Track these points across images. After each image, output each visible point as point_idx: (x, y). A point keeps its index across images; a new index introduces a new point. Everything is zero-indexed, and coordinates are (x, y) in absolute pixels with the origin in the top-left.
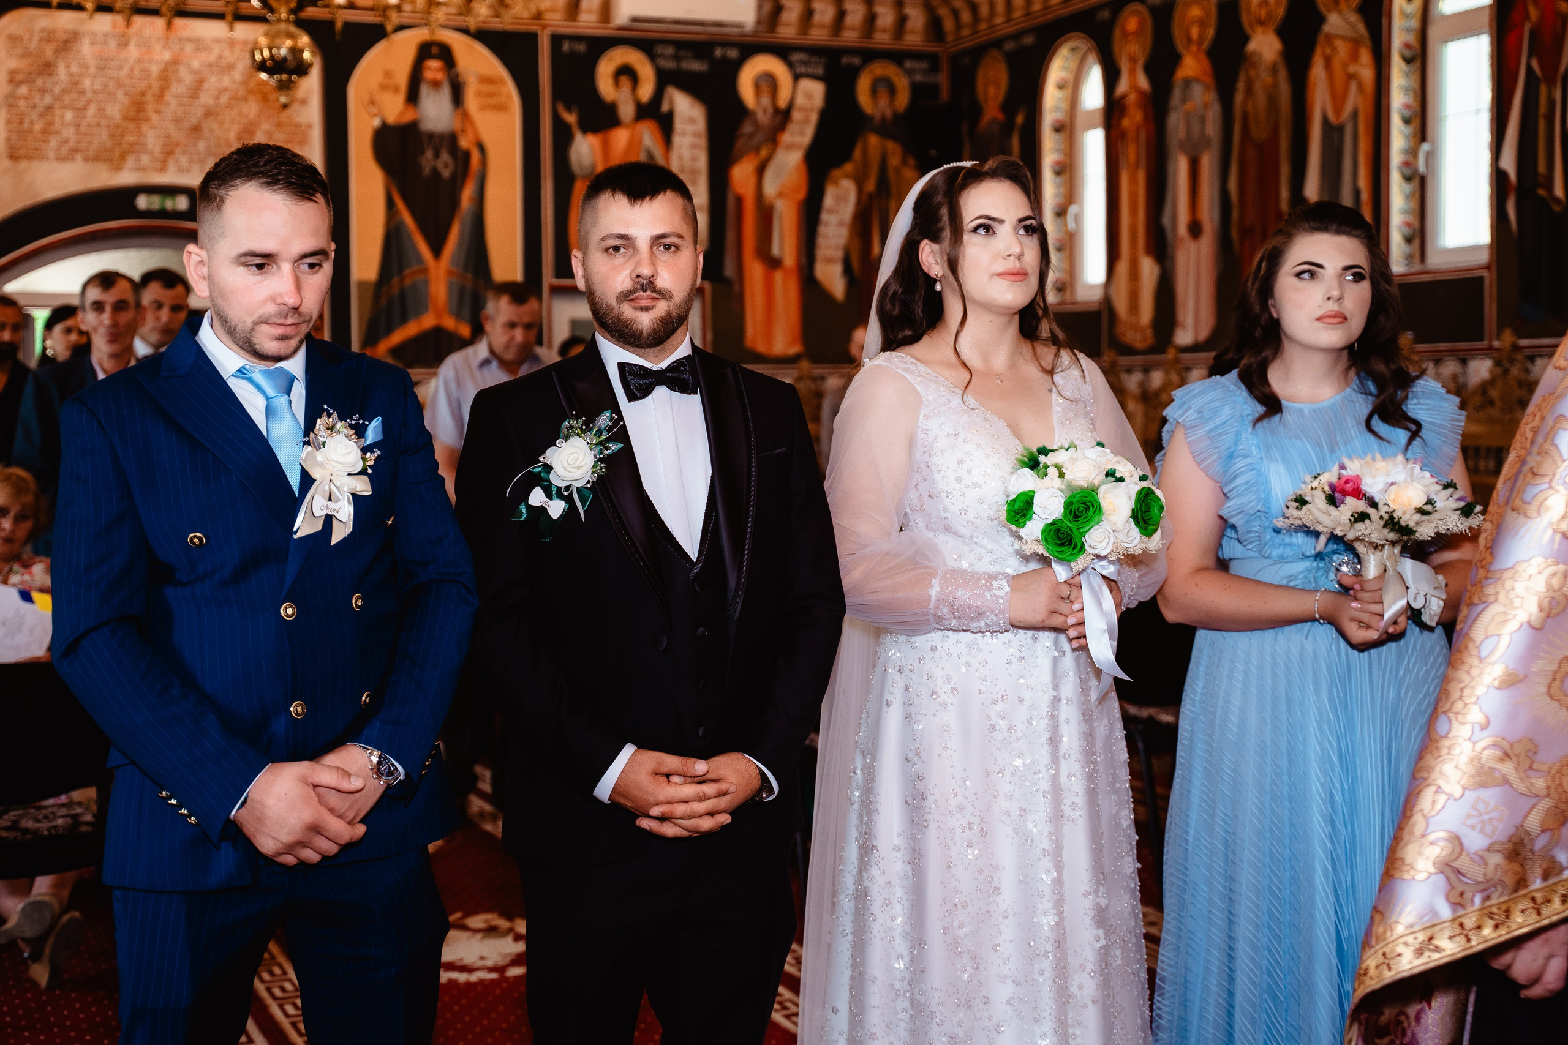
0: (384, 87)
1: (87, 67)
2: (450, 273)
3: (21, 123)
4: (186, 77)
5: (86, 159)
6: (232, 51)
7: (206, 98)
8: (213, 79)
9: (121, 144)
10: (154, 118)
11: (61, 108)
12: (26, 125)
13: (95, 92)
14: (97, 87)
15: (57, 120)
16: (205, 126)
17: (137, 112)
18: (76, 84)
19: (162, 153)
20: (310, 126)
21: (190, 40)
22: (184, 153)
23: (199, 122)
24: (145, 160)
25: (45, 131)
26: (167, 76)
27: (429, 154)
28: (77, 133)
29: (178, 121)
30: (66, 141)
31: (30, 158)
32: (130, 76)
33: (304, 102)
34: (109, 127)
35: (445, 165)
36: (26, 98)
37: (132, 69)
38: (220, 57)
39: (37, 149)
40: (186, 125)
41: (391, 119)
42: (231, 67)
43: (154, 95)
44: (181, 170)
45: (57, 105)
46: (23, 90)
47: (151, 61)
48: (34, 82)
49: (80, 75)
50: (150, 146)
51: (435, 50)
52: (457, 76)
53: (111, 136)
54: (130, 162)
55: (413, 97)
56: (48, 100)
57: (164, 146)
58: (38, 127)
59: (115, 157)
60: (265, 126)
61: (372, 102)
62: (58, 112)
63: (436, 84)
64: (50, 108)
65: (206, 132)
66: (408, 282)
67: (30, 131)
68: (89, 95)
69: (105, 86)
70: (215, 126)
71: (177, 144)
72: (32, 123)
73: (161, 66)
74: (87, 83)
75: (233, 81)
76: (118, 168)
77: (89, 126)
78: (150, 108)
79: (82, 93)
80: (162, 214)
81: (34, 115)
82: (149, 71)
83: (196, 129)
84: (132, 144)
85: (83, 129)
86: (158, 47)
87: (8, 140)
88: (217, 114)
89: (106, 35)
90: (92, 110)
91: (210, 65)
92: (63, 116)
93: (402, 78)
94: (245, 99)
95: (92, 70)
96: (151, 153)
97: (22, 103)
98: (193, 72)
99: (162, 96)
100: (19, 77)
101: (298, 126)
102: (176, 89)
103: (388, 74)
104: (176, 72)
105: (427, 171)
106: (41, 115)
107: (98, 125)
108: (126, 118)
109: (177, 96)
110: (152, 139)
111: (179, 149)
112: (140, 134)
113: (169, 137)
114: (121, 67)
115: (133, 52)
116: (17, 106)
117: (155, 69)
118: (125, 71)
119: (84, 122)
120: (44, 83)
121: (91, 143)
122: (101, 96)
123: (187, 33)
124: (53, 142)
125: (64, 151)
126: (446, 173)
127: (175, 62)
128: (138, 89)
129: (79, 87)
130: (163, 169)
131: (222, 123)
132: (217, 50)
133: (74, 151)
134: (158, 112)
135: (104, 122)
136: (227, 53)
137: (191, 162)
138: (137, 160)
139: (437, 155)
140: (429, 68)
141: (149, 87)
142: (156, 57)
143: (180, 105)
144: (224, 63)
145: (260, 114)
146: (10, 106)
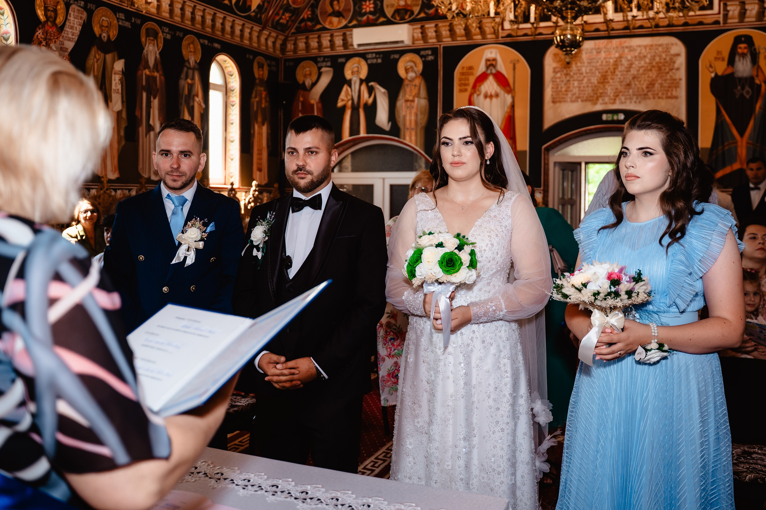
0: (716, 59)
1: (584, 63)
2: (747, 143)
3: (557, 88)
4: (625, 63)
5: (582, 101)
6: (646, 50)
7: (633, 71)
8: (637, 63)
9: (597, 94)
10: (611, 81)
11: (574, 80)
12: (559, 89)
13: (587, 73)
14: (588, 71)
15: (571, 86)
16: (633, 83)
17: (604, 80)
18: (579, 70)
19: (614, 96)
20: (680, 79)
21: (627, 47)
22: (623, 95)
23: (630, 82)
24: (607, 99)
25: (566, 91)
26: (616, 64)
27: (739, 88)
28: (579, 90)
29: (621, 82)
30: (575, 94)
31: (560, 102)
32: (601, 65)
33: (678, 69)
34: (592, 87)
35: (747, 92)
36: (560, 78)
37: (602, 62)
38: (640, 53)
39: (563, 98)
40: (624, 83)
41: (720, 73)
42: (645, 57)
43: (611, 72)
44: (622, 103)
45: (572, 79)
46: (559, 75)
47: (610, 58)
48: (563, 71)
49: (581, 67)
50: (609, 94)
51: (743, 39)
52: (755, 49)
53: (593, 90)
54: (600, 101)
55: (731, 62)
56: (568, 78)
57: (615, 93)
58: (564, 89)
59: (593, 99)
60: (659, 81)
61: (711, 66)
62: (572, 82)
63: (743, 55)
64: (569, 81)
65: (633, 86)
66: (726, 148)
67: (561, 91)
68: (584, 74)
69: (591, 70)
70: (637, 83)
71: (621, 92)
72: (561, 88)
73: (615, 60)
74: (584, 69)
75: (645, 63)
76: (595, 104)
77: (584, 87)
78: (609, 77)
79: (582, 74)
80: (613, 122)
81: (563, 85)
82: (609, 62)
83: (629, 85)
84: (602, 93)
85: (582, 88)
86: (614, 52)
87: (552, 95)
88: (638, 78)
89: (592, 49)
90: (585, 80)
91: (636, 57)
92: (574, 84)
93: (726, 54)
94: (651, 70)
95: (586, 64)
96: (610, 96)
97: (558, 80)
98: (628, 60)
99: (614, 72)
100: (557, 70)
101: (675, 80)
102: (620, 68)
103: (719, 53)
104: (621, 61)
105: (737, 97)
106: (565, 84)
107: (588, 86)
108: (599, 83)
109: (621, 72)
110: (610, 90)
111: (621, 94)
112: (605, 89)
113: (617, 89)
114: (598, 62)
115: (603, 55)
116: (556, 82)
117: (612, 61)
118: (600, 62)
119: (582, 86)
120: (567, 71)
121: (585, 94)
122: (589, 74)
123: (626, 44)
124: (570, 95)
125: (574, 98)
126: (748, 97)
127: (620, 57)
128: (605, 70)
129: (581, 72)
130: (614, 103)
131: (640, 81)
132: (639, 50)
133: (578, 98)
134: (612, 79)
135: (590, 85)
136: (643, 51)
137: (626, 99)
138: (604, 100)
139: (743, 88)
140: (741, 48)
141: (609, 69)
142: (612, 56)
143: (621, 75)
144: (642, 55)
145: (657, 77)
146: (553, 82)
